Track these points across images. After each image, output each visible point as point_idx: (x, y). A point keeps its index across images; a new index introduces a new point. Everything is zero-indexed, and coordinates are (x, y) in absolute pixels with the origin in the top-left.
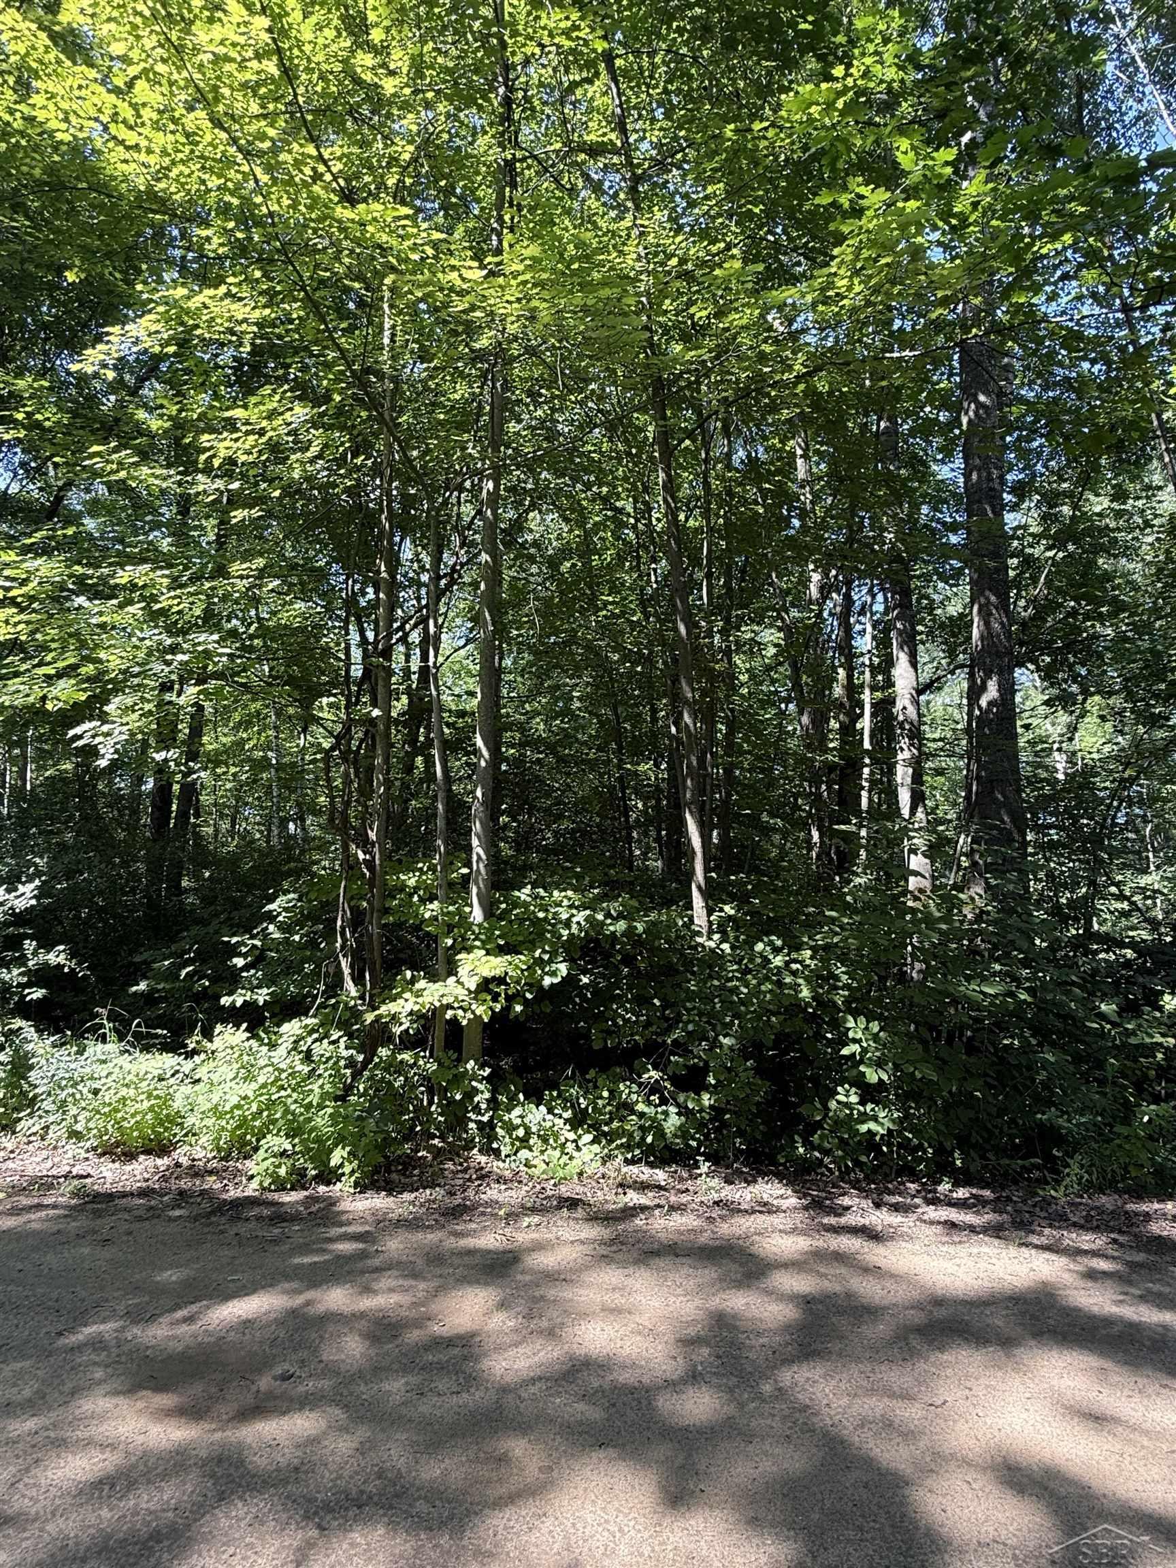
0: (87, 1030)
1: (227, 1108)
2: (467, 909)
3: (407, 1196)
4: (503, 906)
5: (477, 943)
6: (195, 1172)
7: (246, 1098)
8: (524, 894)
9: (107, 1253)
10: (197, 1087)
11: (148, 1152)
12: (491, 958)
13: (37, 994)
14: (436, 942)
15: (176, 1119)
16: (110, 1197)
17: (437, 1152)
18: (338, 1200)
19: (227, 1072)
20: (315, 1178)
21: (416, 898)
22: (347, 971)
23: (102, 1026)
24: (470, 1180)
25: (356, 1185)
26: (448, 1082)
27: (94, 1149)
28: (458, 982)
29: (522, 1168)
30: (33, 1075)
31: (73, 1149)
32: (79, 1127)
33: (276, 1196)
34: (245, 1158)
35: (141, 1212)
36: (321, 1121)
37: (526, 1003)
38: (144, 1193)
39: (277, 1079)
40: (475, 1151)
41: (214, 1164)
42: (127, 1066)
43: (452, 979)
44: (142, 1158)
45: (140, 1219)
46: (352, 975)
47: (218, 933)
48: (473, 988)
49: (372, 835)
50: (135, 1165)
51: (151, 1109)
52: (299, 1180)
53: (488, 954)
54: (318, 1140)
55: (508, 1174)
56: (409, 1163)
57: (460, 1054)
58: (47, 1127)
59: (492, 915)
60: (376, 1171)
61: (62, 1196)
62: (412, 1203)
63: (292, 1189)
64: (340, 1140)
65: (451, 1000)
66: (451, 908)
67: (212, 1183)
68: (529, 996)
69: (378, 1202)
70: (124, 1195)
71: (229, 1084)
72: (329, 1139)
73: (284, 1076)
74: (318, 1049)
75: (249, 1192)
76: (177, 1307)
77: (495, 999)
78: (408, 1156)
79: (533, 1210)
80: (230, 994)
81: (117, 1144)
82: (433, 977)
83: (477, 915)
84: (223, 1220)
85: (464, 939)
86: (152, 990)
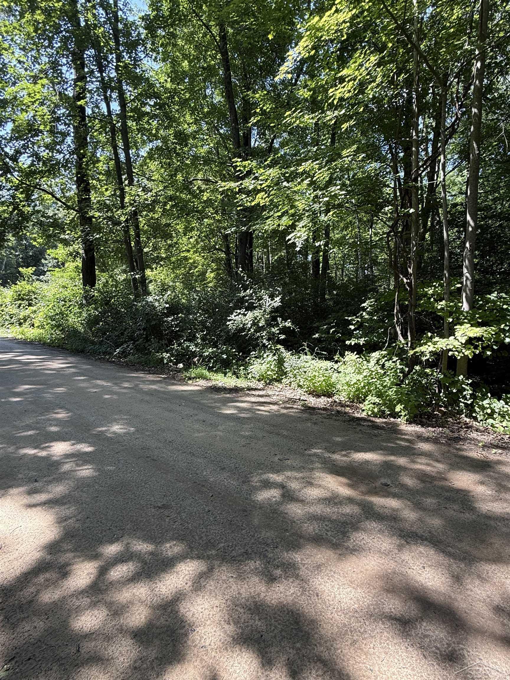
0: (301, 350)
1: (352, 383)
2: (460, 304)
3: (430, 428)
4: (481, 302)
5: (466, 321)
6: (341, 404)
7: (359, 380)
8: (493, 296)
9: (316, 428)
10: (340, 375)
11: (324, 396)
12: (474, 328)
13: (283, 337)
14: (443, 320)
15: (332, 385)
16: (314, 409)
17: (444, 413)
18: (400, 424)
19: (350, 370)
20: (389, 415)
21: (432, 300)
22: (399, 332)
23: (305, 349)
24: (461, 427)
25: (407, 420)
26: (449, 383)
27: (307, 392)
28: (455, 338)
29: (489, 427)
30: (286, 365)
31: (300, 391)
32: (301, 384)
33: (374, 419)
34: (360, 403)
35: (325, 416)
36: (391, 393)
37: (493, 350)
38: (325, 409)
39: (371, 374)
40: (463, 416)
41: (348, 403)
42: (315, 365)
43: (452, 338)
44: (322, 397)
45: (325, 418)
46: (402, 334)
47: (342, 315)
48: (464, 342)
49: (410, 271)
50: (320, 399)
51: (324, 380)
52: (382, 414)
53: (472, 326)
54: (390, 400)
55: (481, 428)
56: (430, 416)
57: (455, 372)
58: (291, 382)
59: (474, 307)
60: (416, 416)
61: (298, 406)
62: (434, 432)
63: (380, 417)
64: (400, 402)
65: (451, 347)
66: (451, 304)
67: (348, 409)
68: (495, 347)
69: (418, 429)
70: (319, 409)
71: (352, 375)
72: (394, 400)
73: (374, 373)
74: (387, 364)
75: (363, 416)
76: (342, 450)
77: (476, 347)
78: (429, 412)
79: (497, 447)
80: (349, 340)
81: (314, 391)
82: (442, 336)
83: (465, 307)
84: (354, 424)
85: (458, 319)
86: (321, 337)
